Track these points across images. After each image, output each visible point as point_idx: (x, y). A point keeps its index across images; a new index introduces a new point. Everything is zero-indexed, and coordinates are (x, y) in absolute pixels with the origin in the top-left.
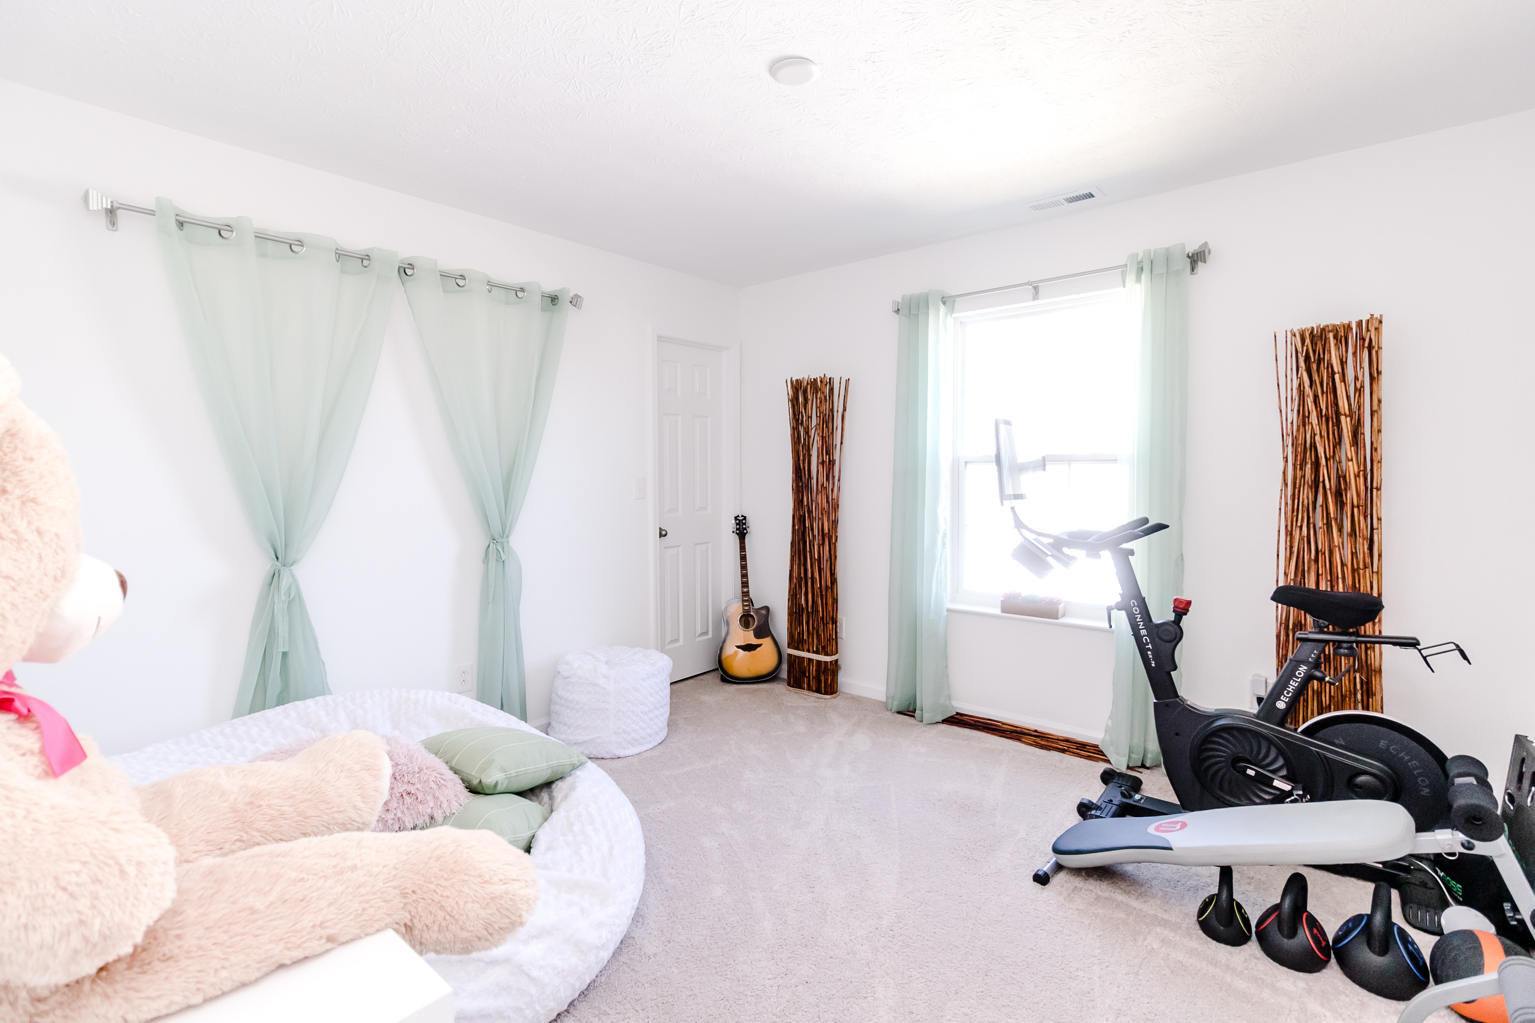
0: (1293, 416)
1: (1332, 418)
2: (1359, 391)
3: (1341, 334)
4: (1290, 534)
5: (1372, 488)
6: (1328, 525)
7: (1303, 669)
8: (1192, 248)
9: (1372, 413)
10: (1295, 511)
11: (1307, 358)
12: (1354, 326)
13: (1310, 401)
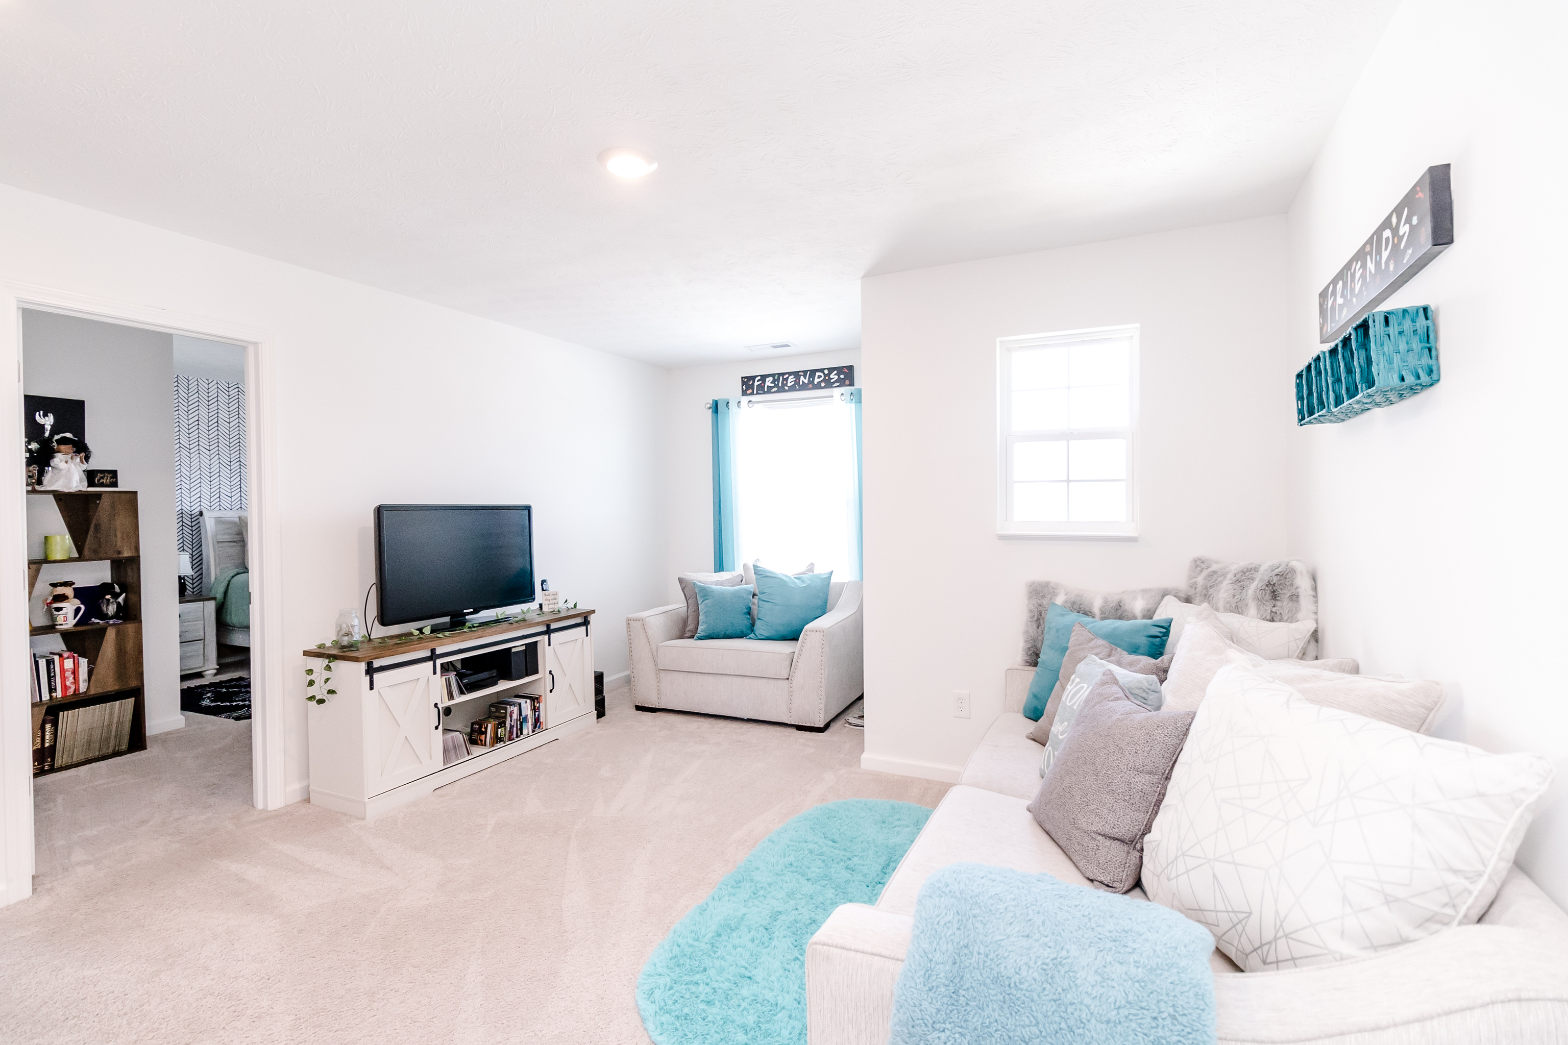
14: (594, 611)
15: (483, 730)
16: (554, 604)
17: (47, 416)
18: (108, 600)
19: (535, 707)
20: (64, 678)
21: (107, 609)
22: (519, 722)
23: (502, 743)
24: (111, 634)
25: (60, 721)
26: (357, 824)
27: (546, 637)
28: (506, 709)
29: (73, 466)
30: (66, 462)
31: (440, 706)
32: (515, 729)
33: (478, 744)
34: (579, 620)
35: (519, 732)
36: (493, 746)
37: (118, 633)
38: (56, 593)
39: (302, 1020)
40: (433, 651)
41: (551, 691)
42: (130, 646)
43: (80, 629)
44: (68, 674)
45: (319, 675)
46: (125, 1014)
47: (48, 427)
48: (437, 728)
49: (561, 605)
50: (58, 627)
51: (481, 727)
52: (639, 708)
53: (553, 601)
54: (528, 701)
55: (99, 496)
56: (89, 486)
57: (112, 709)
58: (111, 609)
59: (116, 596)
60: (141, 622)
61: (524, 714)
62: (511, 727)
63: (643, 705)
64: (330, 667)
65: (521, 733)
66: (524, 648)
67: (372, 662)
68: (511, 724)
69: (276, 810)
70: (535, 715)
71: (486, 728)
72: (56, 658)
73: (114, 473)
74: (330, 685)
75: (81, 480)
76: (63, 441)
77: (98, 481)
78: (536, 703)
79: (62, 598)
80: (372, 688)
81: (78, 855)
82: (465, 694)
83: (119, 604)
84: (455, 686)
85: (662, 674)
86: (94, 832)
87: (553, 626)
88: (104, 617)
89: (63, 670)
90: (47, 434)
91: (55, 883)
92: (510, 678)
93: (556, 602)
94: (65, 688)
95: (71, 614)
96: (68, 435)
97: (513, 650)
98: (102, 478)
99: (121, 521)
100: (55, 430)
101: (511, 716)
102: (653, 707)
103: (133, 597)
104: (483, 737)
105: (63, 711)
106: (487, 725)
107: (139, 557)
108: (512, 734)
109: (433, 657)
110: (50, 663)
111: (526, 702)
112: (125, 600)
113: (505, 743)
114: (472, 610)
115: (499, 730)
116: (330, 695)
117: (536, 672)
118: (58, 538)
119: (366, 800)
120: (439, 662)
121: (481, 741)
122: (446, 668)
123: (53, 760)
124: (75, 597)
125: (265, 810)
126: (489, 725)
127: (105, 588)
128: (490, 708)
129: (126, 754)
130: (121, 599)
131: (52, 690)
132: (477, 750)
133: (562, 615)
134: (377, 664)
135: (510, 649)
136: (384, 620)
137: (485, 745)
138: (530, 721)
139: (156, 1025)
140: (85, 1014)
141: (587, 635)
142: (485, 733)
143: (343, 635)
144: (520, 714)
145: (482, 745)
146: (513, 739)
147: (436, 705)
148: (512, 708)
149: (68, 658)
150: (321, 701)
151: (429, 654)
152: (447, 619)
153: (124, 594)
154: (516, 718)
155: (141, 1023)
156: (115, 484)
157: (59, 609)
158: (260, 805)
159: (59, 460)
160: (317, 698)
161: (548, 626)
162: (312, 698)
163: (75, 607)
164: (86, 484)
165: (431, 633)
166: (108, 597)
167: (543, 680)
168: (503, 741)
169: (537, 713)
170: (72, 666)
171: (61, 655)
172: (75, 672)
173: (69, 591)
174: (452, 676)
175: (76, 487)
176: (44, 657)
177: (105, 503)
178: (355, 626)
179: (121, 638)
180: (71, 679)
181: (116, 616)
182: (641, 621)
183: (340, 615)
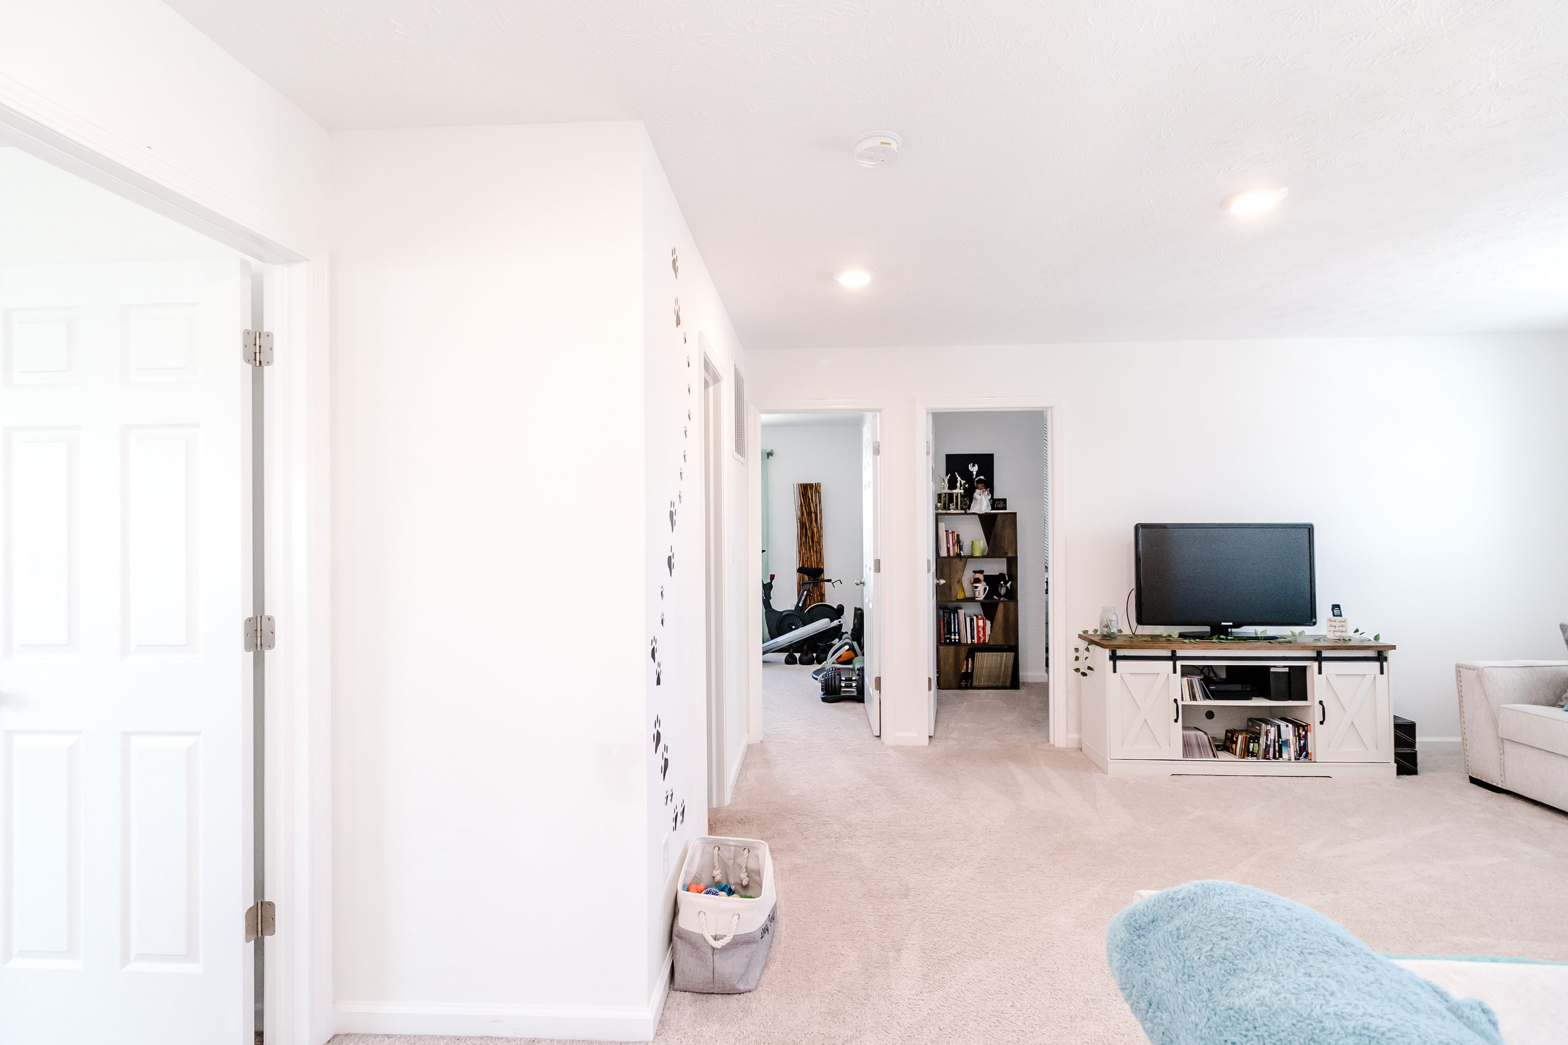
0: (799, 513)
1: (809, 514)
2: (816, 505)
3: (811, 485)
4: (800, 552)
5: (820, 536)
6: (810, 549)
7: (806, 592)
8: (768, 451)
9: (820, 512)
10: (801, 544)
11: (803, 494)
12: (814, 485)
13: (804, 508)
14: (1394, 647)
15: (1235, 740)
16: (1342, 632)
17: (974, 466)
18: (1002, 585)
19: (1299, 734)
20: (978, 632)
21: (1001, 591)
22: (1277, 744)
23: (1255, 758)
24: (1001, 607)
25: (976, 659)
26: (1099, 775)
27: (1316, 664)
28: (1260, 726)
29: (983, 496)
30: (980, 495)
31: (1180, 703)
32: (1271, 750)
33: (1229, 752)
34: (1371, 654)
35: (1277, 754)
36: (1243, 758)
37: (1005, 606)
38: (975, 577)
39: (989, 858)
40: (1174, 652)
41: (1322, 723)
42: (1011, 616)
43: (986, 601)
44: (981, 629)
45: (1082, 654)
46: (927, 813)
47: (975, 473)
48: (1176, 721)
49: (1350, 633)
50: (976, 599)
51: (1233, 736)
52: (1473, 780)
53: (1341, 629)
54: (1290, 726)
55: (996, 514)
56: (992, 510)
57: (1002, 657)
58: (1003, 591)
59: (1006, 583)
60: (1017, 601)
61: (1284, 737)
62: (1267, 746)
63: (1480, 778)
64: (1088, 649)
65: (1281, 756)
66: (1287, 670)
67: (1115, 650)
68: (1266, 743)
69: (1059, 748)
70: (1300, 743)
71: (1237, 738)
72: (975, 618)
73: (1004, 500)
74: (1089, 663)
75: (988, 506)
76: (980, 481)
77: (997, 506)
78: (1301, 731)
79: (977, 581)
80: (1115, 671)
81: (955, 735)
82: (1211, 699)
83: (1007, 588)
84: (1199, 690)
85: (1508, 746)
86: (968, 726)
87: (1325, 654)
88: (999, 595)
89: (978, 627)
90: (974, 477)
91: (939, 744)
92: (1268, 696)
93: (1344, 629)
94: (979, 638)
95: (982, 592)
96: (982, 477)
97: (1272, 670)
98: (998, 504)
99: (1008, 532)
100: (978, 474)
101: (1267, 736)
102: (1494, 784)
103: (1014, 583)
104: (1234, 746)
105: (977, 652)
106: (1238, 736)
107: (1017, 557)
108: (1269, 754)
109: (1173, 658)
110: (972, 620)
111: (1287, 726)
112: (1011, 585)
113: (1258, 759)
114: (1231, 624)
115: (1251, 745)
116: (1089, 671)
117: (1305, 698)
118: (978, 543)
119: (1109, 760)
120: (1179, 664)
121: (1233, 749)
122: (1187, 672)
123: (972, 681)
124: (984, 581)
125: (1053, 745)
126: (1240, 736)
127: (1001, 576)
128: (1248, 723)
129: (1008, 689)
130: (1008, 585)
131: (972, 638)
132: (1223, 756)
133: (1351, 644)
134: (1120, 653)
135: (1268, 667)
136: (1140, 621)
137: (1235, 754)
138: (1292, 746)
139: (934, 824)
140: (914, 805)
141: (1382, 673)
142: (1236, 743)
143: (1104, 627)
144: (1279, 736)
145: (1232, 753)
146: (1269, 759)
147: (1176, 701)
148: (1269, 727)
149: (981, 619)
150: (1084, 674)
151: (1170, 654)
152: (1207, 629)
153: (1010, 582)
154: (1273, 738)
155: (929, 820)
156: (1005, 508)
157: (976, 587)
158: (1051, 742)
159: (977, 494)
160: (1081, 671)
161: (1319, 653)
162: (1077, 670)
163: (984, 587)
164: (990, 508)
165: (1179, 637)
166: (1002, 582)
167: (1312, 708)
168: (1256, 756)
169: (1302, 742)
170: (982, 625)
171: (977, 617)
172: (984, 629)
173: (981, 576)
174: (1196, 680)
175: (985, 510)
176: (970, 616)
177: (999, 520)
178: (1113, 621)
179: (1006, 609)
180: (982, 632)
181: (1005, 596)
182: (1476, 671)
183: (1104, 610)
